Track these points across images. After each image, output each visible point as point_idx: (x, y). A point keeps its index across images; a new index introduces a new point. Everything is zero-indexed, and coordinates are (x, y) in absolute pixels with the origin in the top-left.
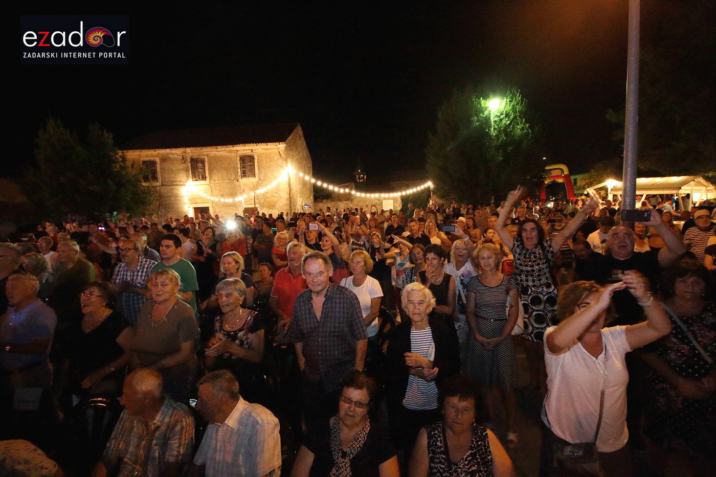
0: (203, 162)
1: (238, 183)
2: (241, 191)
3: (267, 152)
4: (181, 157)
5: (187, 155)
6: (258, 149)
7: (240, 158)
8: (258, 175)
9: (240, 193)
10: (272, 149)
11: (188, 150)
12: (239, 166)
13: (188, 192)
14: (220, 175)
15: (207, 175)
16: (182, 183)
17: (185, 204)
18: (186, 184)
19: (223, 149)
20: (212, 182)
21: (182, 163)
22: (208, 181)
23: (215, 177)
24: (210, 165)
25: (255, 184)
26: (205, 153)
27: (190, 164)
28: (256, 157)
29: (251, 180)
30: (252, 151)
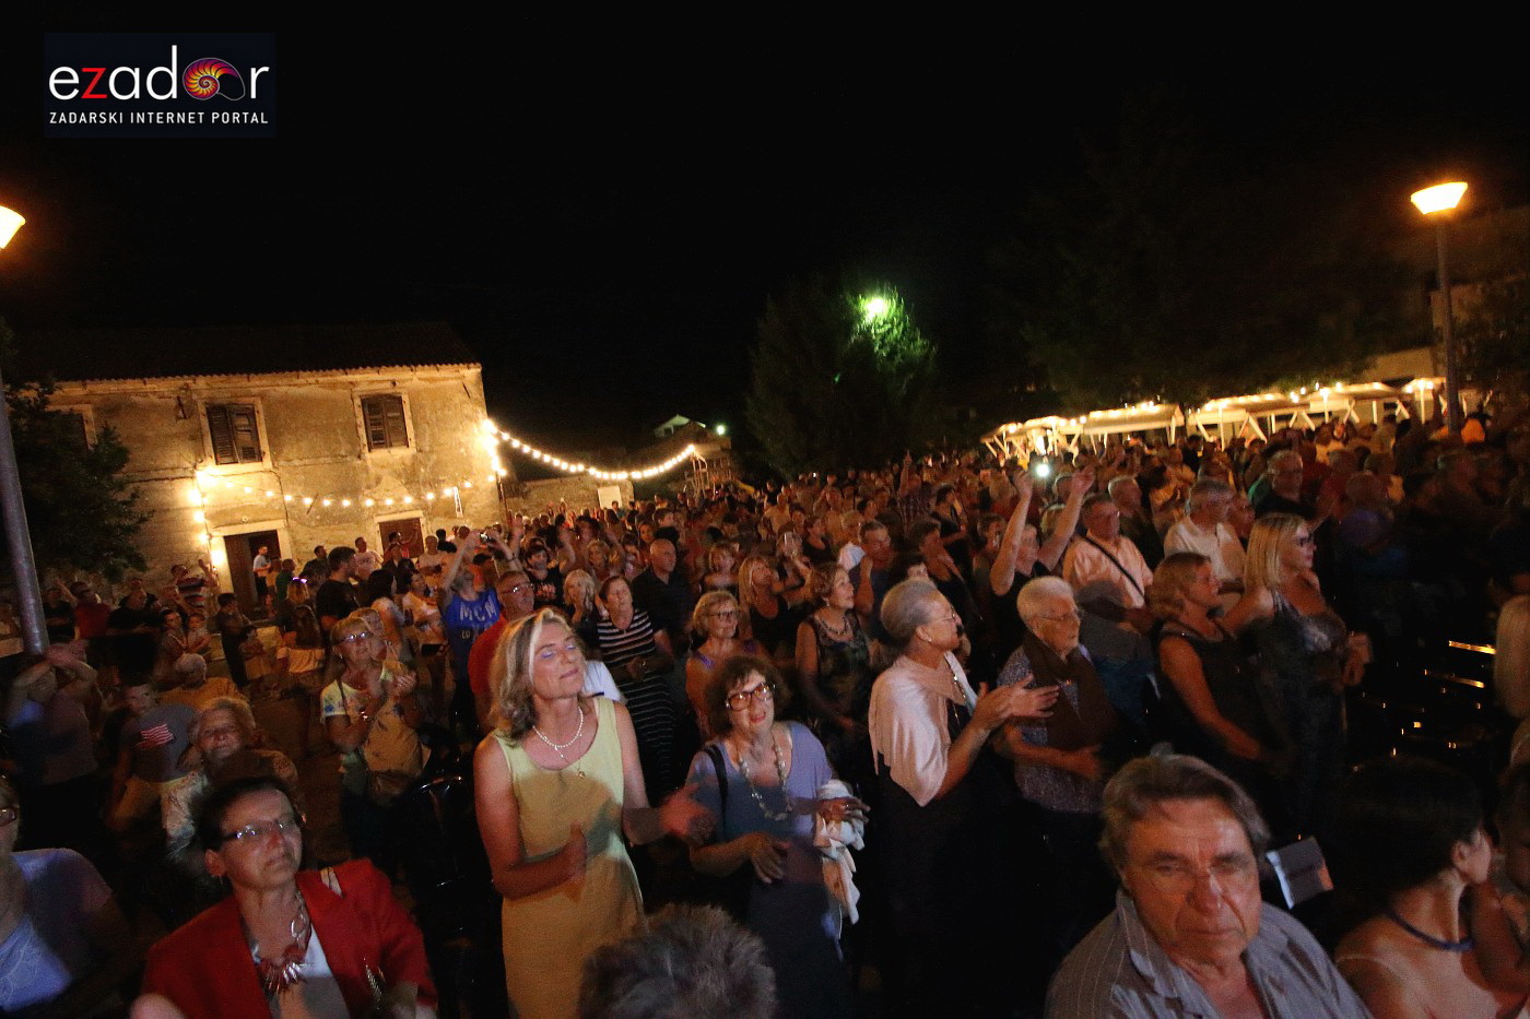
0: (250, 413)
1: (359, 462)
2: (373, 482)
3: (432, 386)
4: (173, 403)
5: (195, 397)
6: (411, 381)
7: (363, 401)
8: (413, 440)
9: (368, 487)
10: (448, 379)
11: (201, 383)
12: (360, 420)
13: (204, 495)
14: (304, 444)
15: (265, 446)
16: (179, 474)
17: (195, 529)
18: (197, 473)
19: (312, 380)
20: (282, 463)
21: (178, 418)
22: (267, 463)
23: (290, 451)
24: (271, 419)
25: (408, 462)
26: (255, 391)
27: (205, 422)
28: (405, 398)
29: (398, 454)
30: (394, 384)
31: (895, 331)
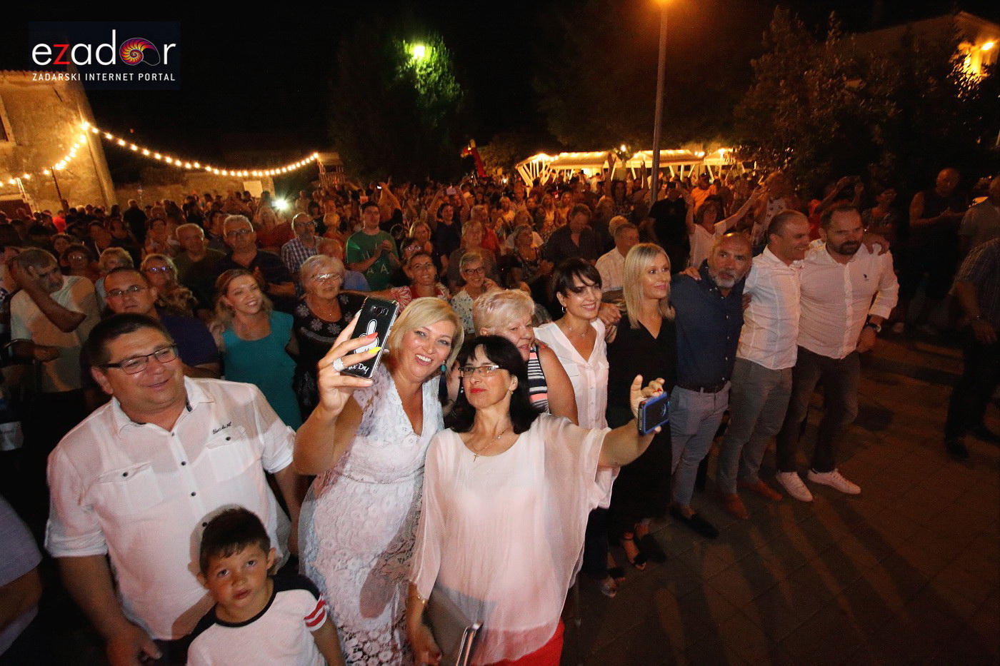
6: (2, 83)
10: (35, 84)
25: (9, 155)
31: (434, 75)
